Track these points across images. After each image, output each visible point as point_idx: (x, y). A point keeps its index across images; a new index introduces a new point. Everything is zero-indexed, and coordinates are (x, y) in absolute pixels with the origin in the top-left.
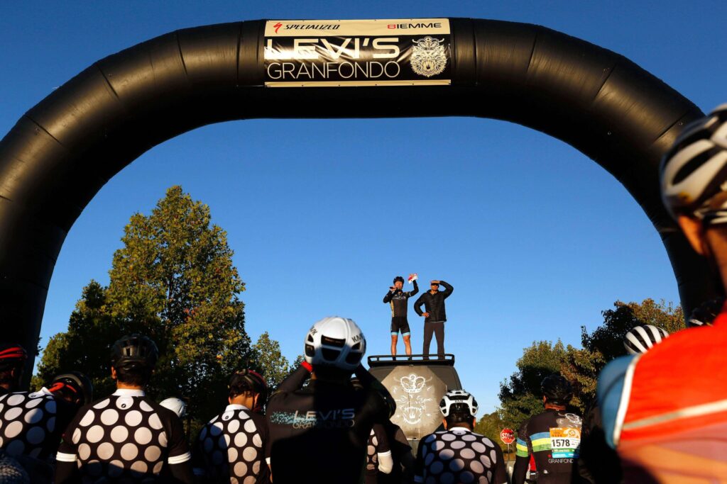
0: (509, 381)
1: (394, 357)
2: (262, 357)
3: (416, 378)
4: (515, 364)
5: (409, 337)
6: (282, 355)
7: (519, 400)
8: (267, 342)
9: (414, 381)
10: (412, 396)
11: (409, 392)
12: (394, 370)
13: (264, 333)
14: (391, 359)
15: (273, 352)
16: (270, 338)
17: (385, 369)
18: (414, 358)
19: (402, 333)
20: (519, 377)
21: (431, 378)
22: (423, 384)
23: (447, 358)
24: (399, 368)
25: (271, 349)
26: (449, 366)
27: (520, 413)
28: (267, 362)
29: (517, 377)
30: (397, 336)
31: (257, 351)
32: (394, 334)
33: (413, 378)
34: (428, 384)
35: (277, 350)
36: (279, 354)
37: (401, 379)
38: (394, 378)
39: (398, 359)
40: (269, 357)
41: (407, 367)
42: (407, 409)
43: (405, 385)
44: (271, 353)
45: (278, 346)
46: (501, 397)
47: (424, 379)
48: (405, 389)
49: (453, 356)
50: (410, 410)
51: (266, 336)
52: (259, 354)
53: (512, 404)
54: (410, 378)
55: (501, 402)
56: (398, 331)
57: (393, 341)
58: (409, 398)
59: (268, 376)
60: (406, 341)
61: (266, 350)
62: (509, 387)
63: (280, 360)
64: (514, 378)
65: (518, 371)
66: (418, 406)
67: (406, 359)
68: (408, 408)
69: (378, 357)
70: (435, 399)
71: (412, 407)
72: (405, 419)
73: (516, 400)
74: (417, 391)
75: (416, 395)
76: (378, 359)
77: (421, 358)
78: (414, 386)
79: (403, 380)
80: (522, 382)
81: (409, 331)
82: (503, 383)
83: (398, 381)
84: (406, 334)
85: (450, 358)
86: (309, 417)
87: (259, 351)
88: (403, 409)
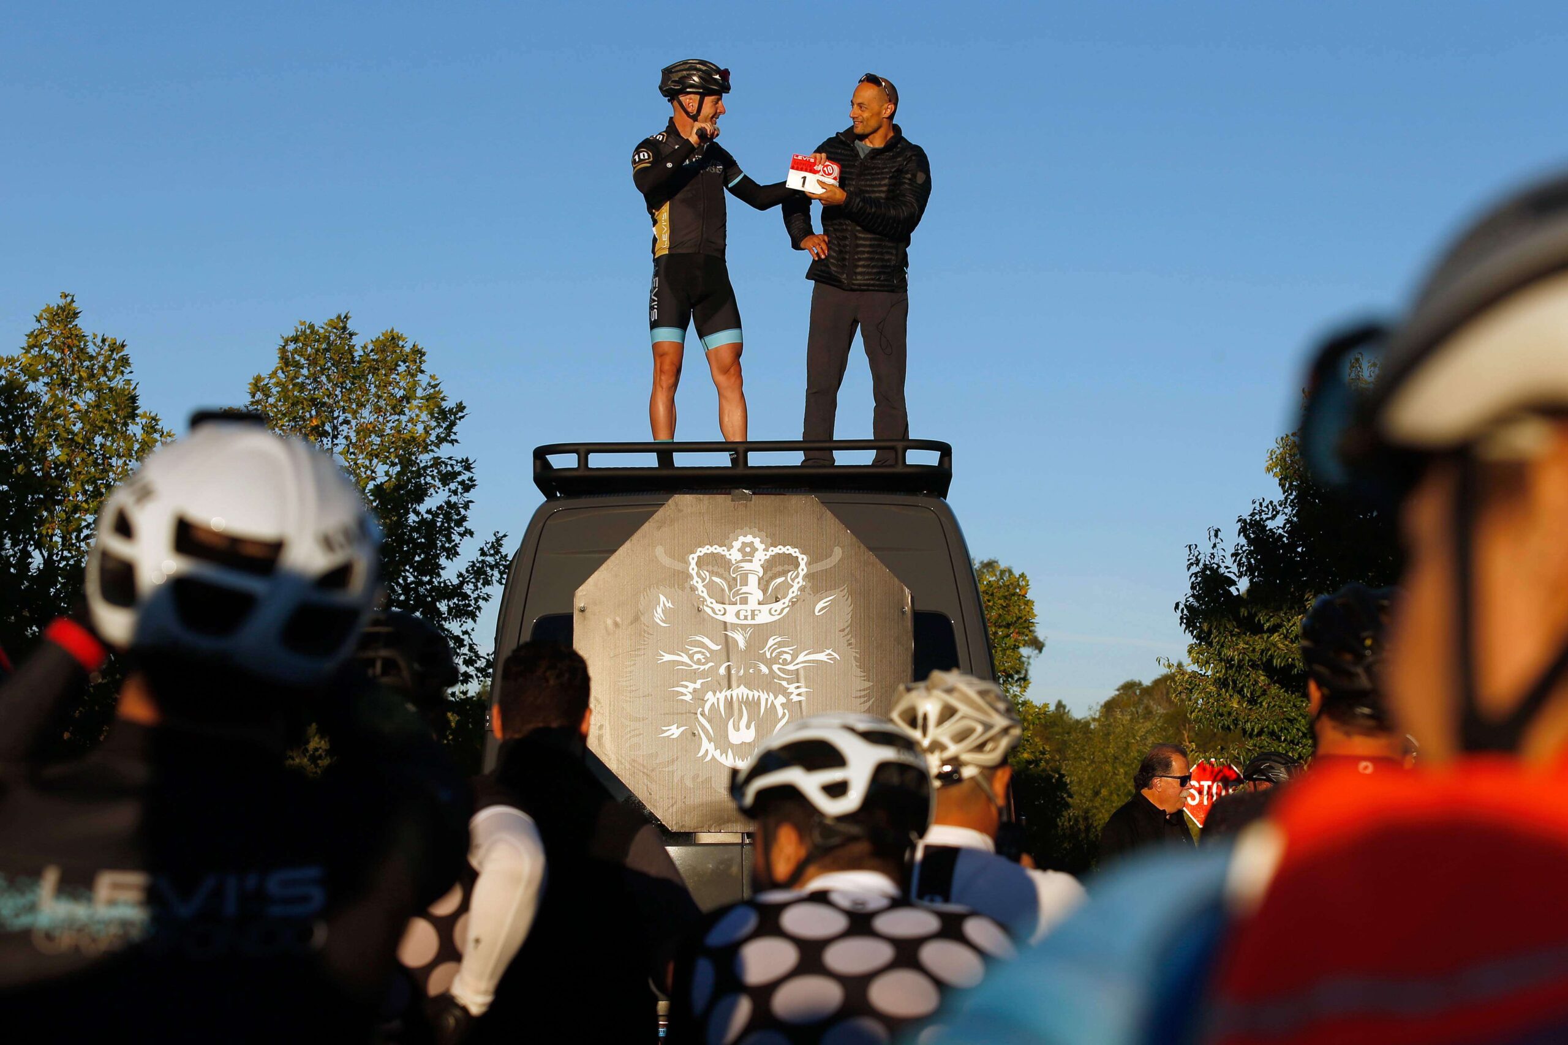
0: (1233, 540)
1: (665, 452)
2: (49, 415)
3: (762, 555)
4: (1264, 461)
5: (737, 350)
6: (145, 405)
7: (1273, 630)
8: (73, 343)
9: (756, 566)
10: (740, 639)
11: (730, 618)
12: (660, 514)
13: (56, 301)
14: (650, 460)
15: (99, 390)
16: (85, 324)
17: (615, 507)
18: (756, 459)
19: (701, 335)
20: (1276, 524)
21: (838, 552)
22: (797, 581)
23: (915, 458)
24: (685, 502)
25: (92, 376)
26: (921, 500)
27: (1274, 689)
28: (70, 442)
29: (1270, 525)
30: (680, 348)
31: (22, 387)
32: (667, 335)
33: (748, 553)
34: (818, 583)
35: (118, 383)
36: (129, 404)
37: (693, 559)
38: (659, 551)
39: (681, 460)
40: (83, 416)
41: (721, 500)
42: (715, 699)
43: (711, 587)
44: (90, 397)
45: (125, 361)
46: (1191, 618)
47: (803, 559)
48: (712, 607)
49: (945, 450)
50: (729, 703)
51: (65, 315)
52: (34, 399)
53: (1238, 648)
54: (734, 555)
55: (1189, 639)
56: (684, 327)
57: (658, 371)
58: (728, 644)
59: (76, 508)
60: (725, 371)
61: (65, 383)
62: (1229, 567)
63: (135, 429)
64: (1253, 528)
65: (1276, 494)
66: (770, 684)
67: (722, 460)
68: (722, 696)
69: (583, 450)
70: (852, 653)
71: (740, 692)
72: (706, 745)
73: (1257, 629)
74: (764, 617)
75: (760, 634)
76: (583, 461)
77: (795, 459)
78: (753, 589)
79: (700, 563)
80: (1292, 546)
81: (735, 323)
82: (1205, 549)
83: (678, 566)
84: (722, 339)
85: (931, 458)
86: (112, 903)
87: (31, 387)
88: (699, 697)
